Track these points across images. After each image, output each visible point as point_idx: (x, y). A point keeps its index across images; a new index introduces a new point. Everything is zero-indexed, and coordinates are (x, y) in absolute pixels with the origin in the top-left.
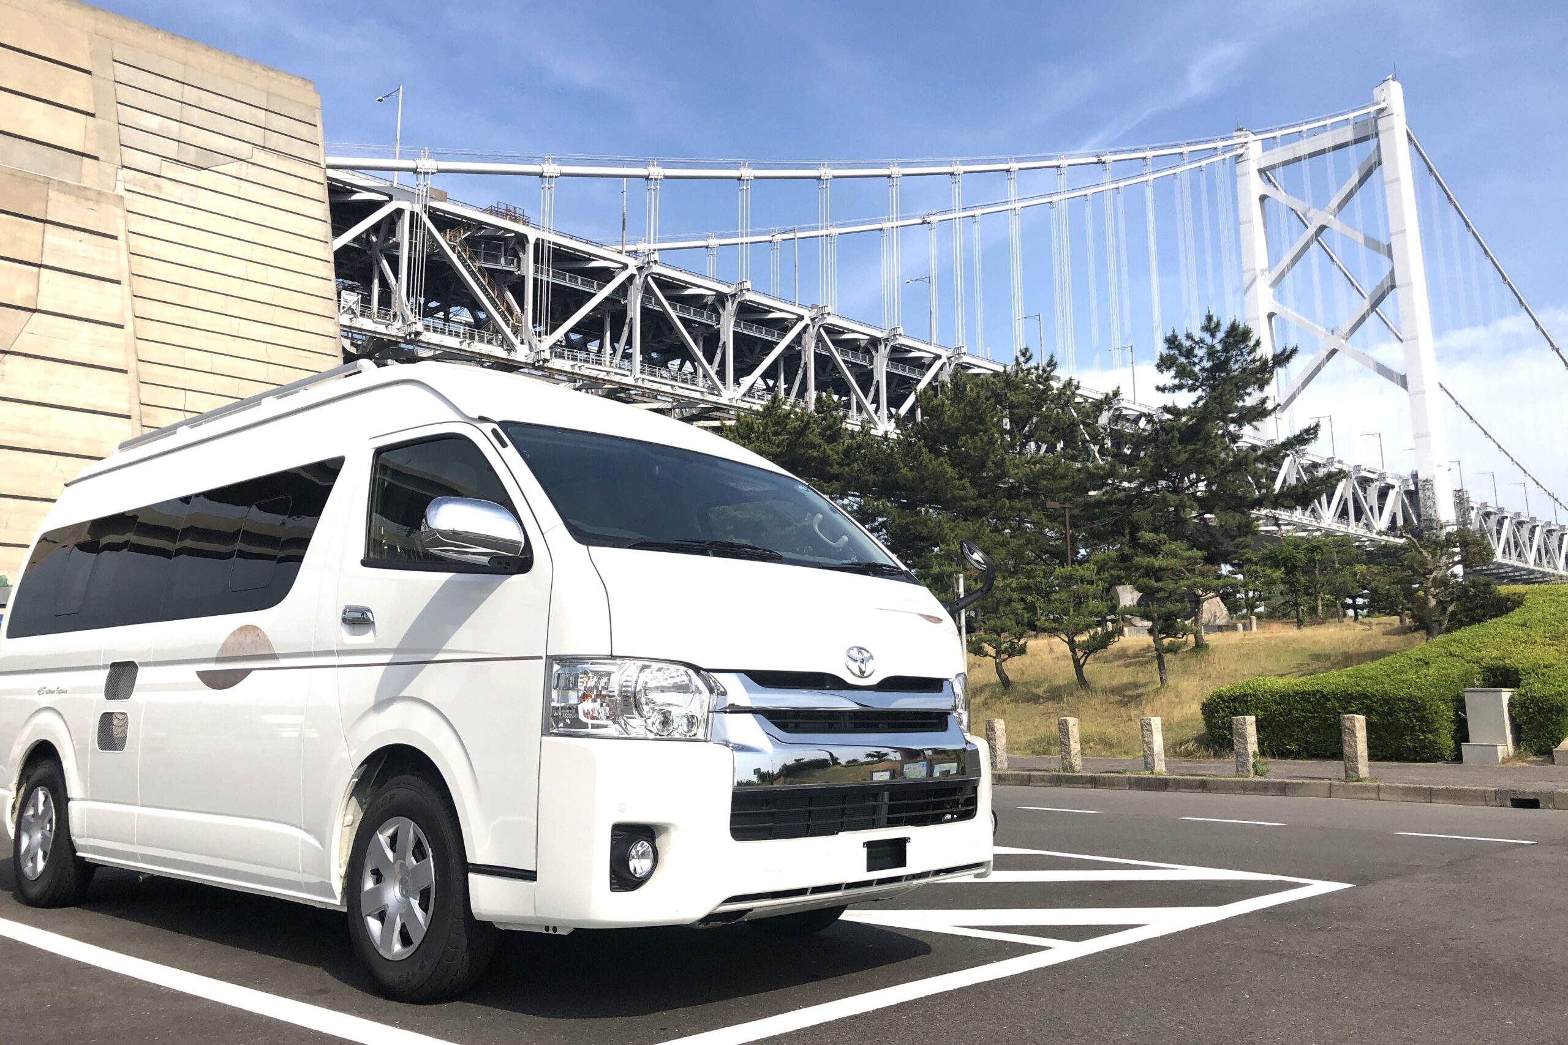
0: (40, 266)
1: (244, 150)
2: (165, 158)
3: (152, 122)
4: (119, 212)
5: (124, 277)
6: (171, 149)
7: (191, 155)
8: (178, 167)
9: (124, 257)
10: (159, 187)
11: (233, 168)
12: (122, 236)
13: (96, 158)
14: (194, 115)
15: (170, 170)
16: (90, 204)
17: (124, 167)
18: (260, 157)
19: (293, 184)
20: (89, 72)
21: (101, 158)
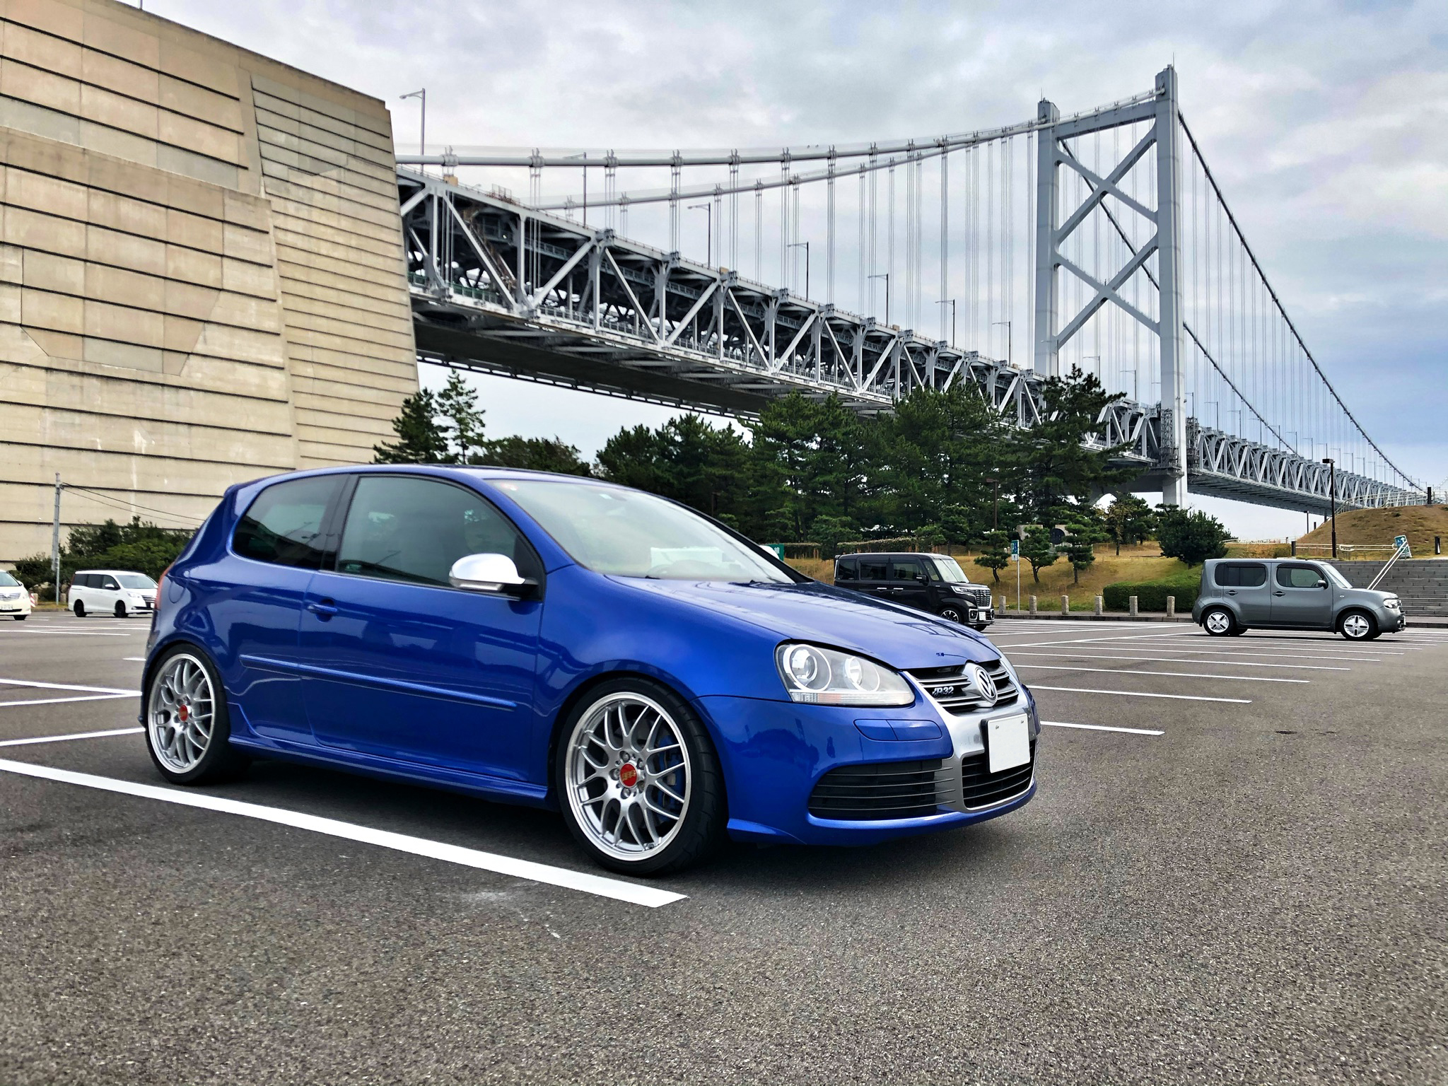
0: (222, 256)
1: (342, 159)
2: (291, 167)
3: (281, 138)
4: (268, 212)
5: (275, 263)
6: (294, 160)
7: (307, 164)
8: (300, 174)
9: (274, 247)
10: (288, 191)
11: (334, 173)
12: (271, 231)
13: (246, 168)
14: (308, 132)
15: (295, 177)
16: (250, 207)
17: (264, 174)
18: (353, 164)
19: (375, 185)
20: (237, 99)
21: (250, 168)
